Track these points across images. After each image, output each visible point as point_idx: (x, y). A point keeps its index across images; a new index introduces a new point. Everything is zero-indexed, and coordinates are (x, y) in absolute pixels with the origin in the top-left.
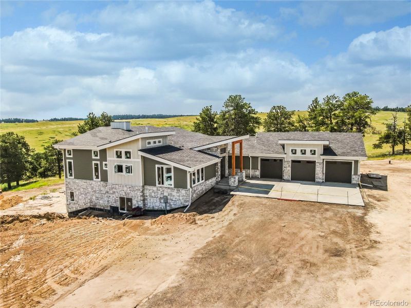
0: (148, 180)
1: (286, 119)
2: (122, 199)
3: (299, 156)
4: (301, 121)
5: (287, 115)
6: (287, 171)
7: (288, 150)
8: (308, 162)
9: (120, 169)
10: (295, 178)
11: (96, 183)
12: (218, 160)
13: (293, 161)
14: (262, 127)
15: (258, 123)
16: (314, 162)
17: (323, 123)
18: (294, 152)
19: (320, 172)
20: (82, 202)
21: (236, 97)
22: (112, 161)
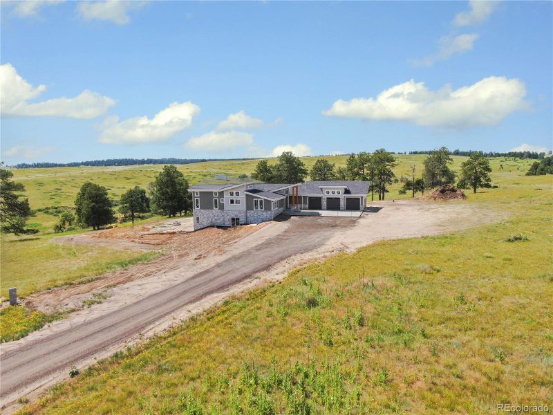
0: (249, 208)
1: (328, 170)
2: (233, 219)
3: (331, 195)
4: (341, 172)
5: (330, 168)
6: (324, 203)
7: (325, 191)
8: (336, 199)
9: (232, 202)
10: (329, 208)
11: (216, 211)
12: (284, 197)
13: (328, 198)
14: (308, 177)
15: (306, 174)
16: (339, 199)
17: (358, 174)
18: (328, 193)
19: (343, 203)
20: (205, 223)
21: (288, 153)
22: (227, 197)
